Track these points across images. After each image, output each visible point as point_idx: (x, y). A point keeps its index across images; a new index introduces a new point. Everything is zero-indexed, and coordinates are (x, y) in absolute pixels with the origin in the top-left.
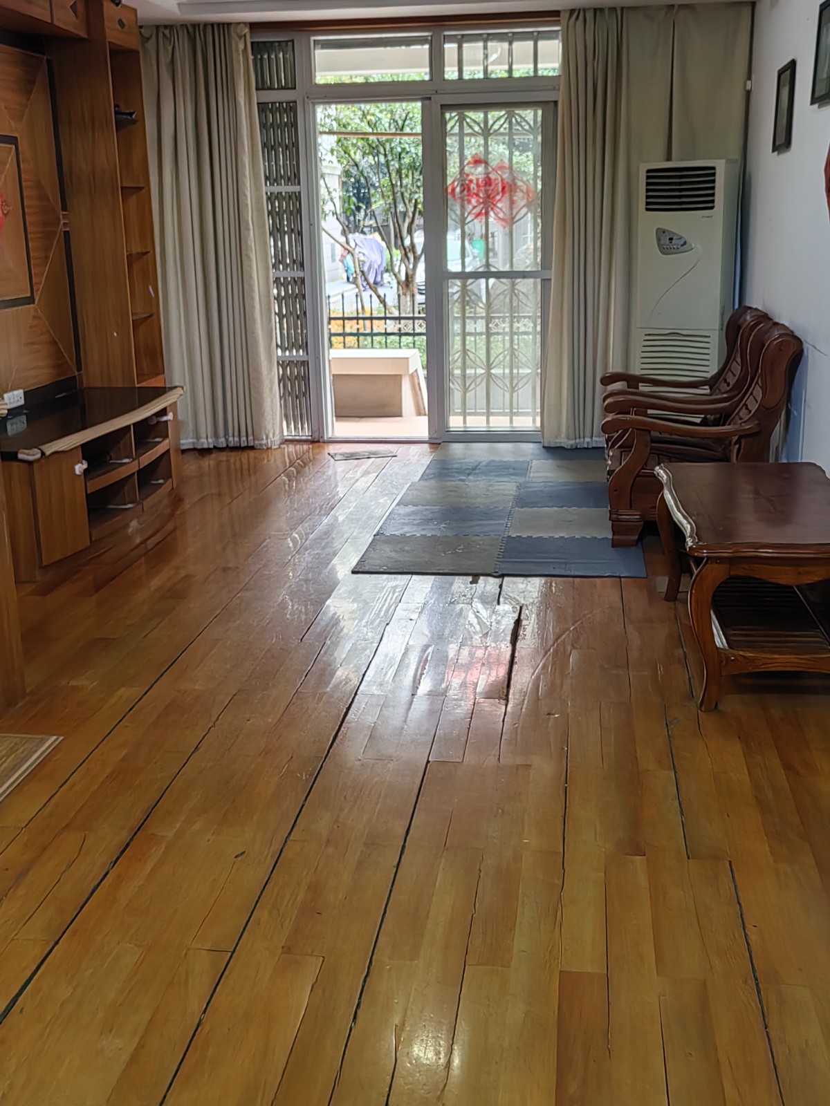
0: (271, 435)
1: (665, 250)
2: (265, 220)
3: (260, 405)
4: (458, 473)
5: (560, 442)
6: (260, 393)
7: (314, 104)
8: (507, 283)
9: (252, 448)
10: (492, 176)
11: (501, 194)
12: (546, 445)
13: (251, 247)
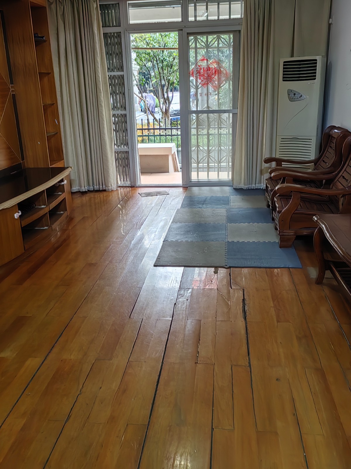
0: (113, 185)
1: (291, 100)
2: (108, 89)
3: (108, 172)
4: (198, 203)
5: (241, 187)
6: (107, 167)
7: (129, 33)
8: (217, 115)
9: (105, 190)
10: (211, 66)
11: (214, 75)
12: (234, 188)
13: (102, 100)
